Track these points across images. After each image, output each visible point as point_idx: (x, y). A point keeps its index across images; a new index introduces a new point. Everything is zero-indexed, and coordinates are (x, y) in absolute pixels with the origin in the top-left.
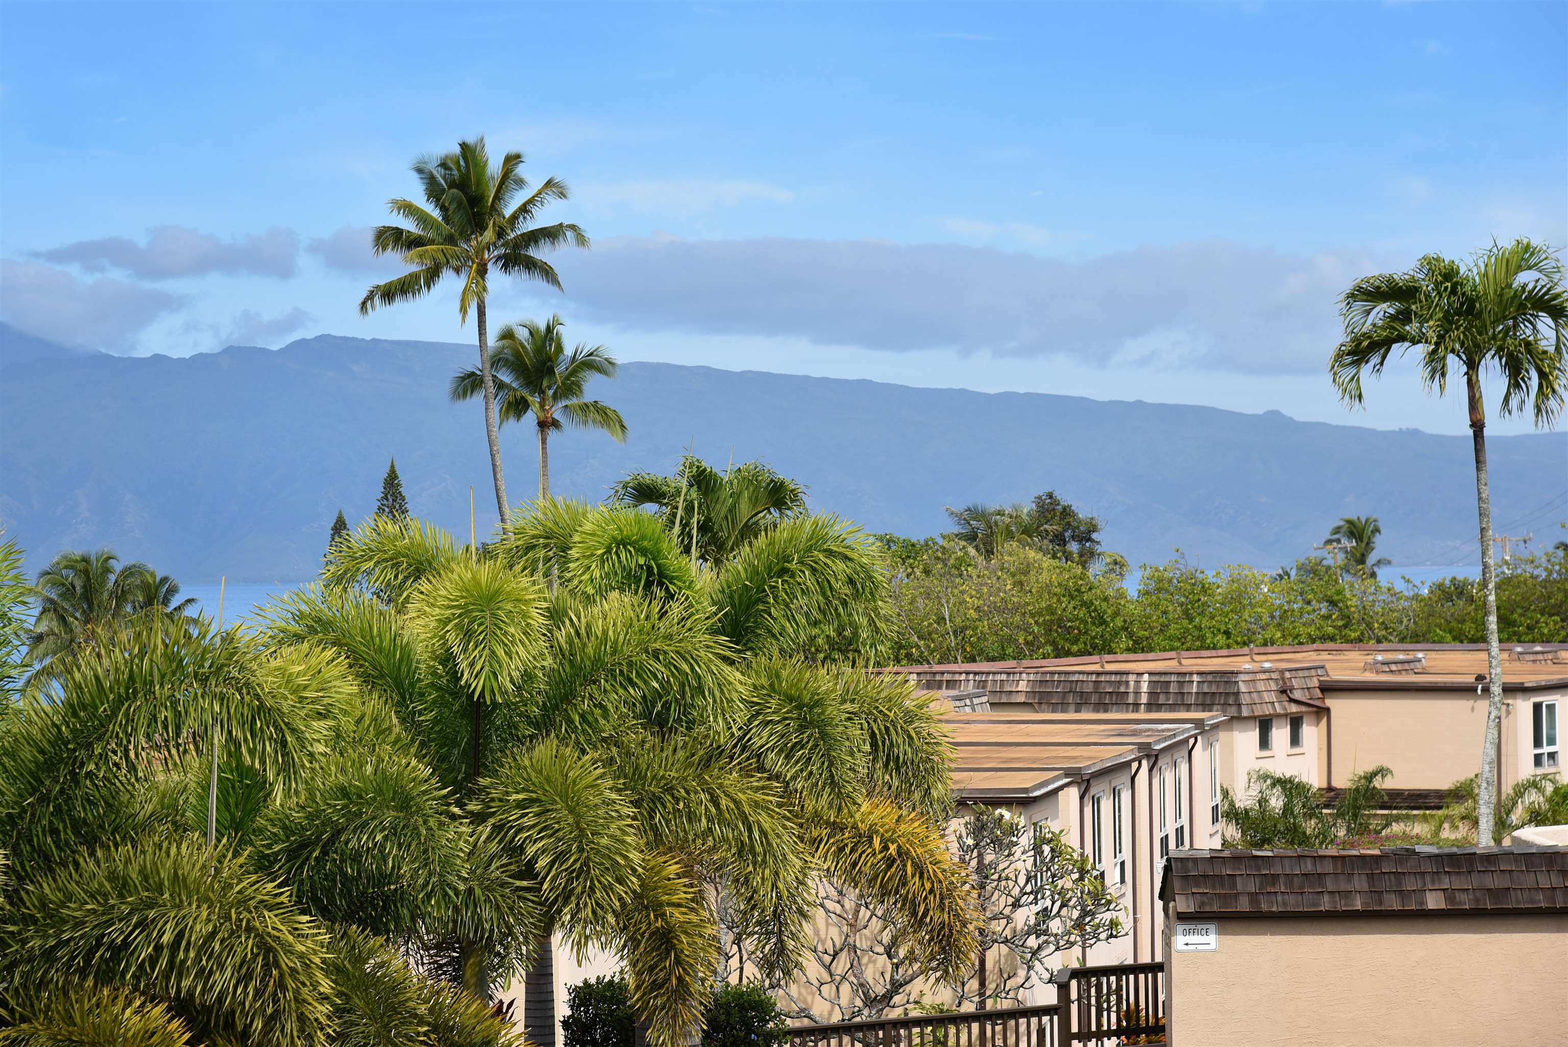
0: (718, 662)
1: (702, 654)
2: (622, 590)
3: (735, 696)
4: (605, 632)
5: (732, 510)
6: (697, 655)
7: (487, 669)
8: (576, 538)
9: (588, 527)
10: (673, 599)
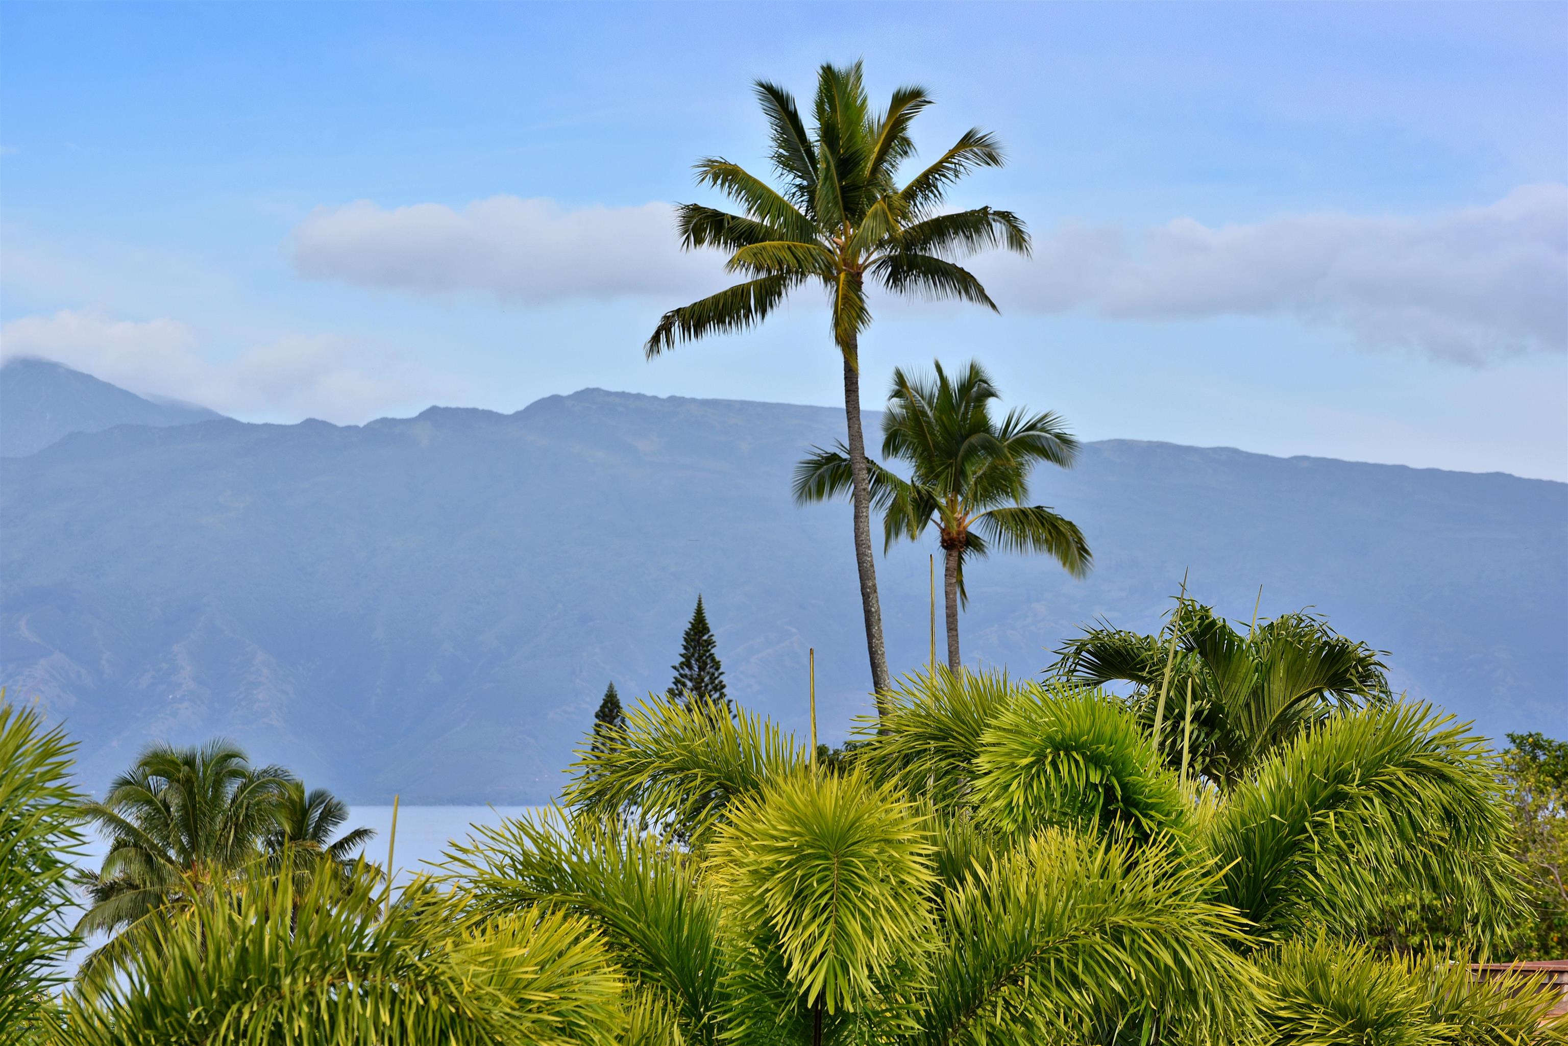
0: (1220, 949)
1: (1195, 935)
2: (1063, 826)
3: (1249, 1008)
4: (1032, 897)
5: (1257, 693)
6: (1186, 937)
7: (830, 954)
8: (987, 737)
9: (1007, 718)
10: (1147, 842)
